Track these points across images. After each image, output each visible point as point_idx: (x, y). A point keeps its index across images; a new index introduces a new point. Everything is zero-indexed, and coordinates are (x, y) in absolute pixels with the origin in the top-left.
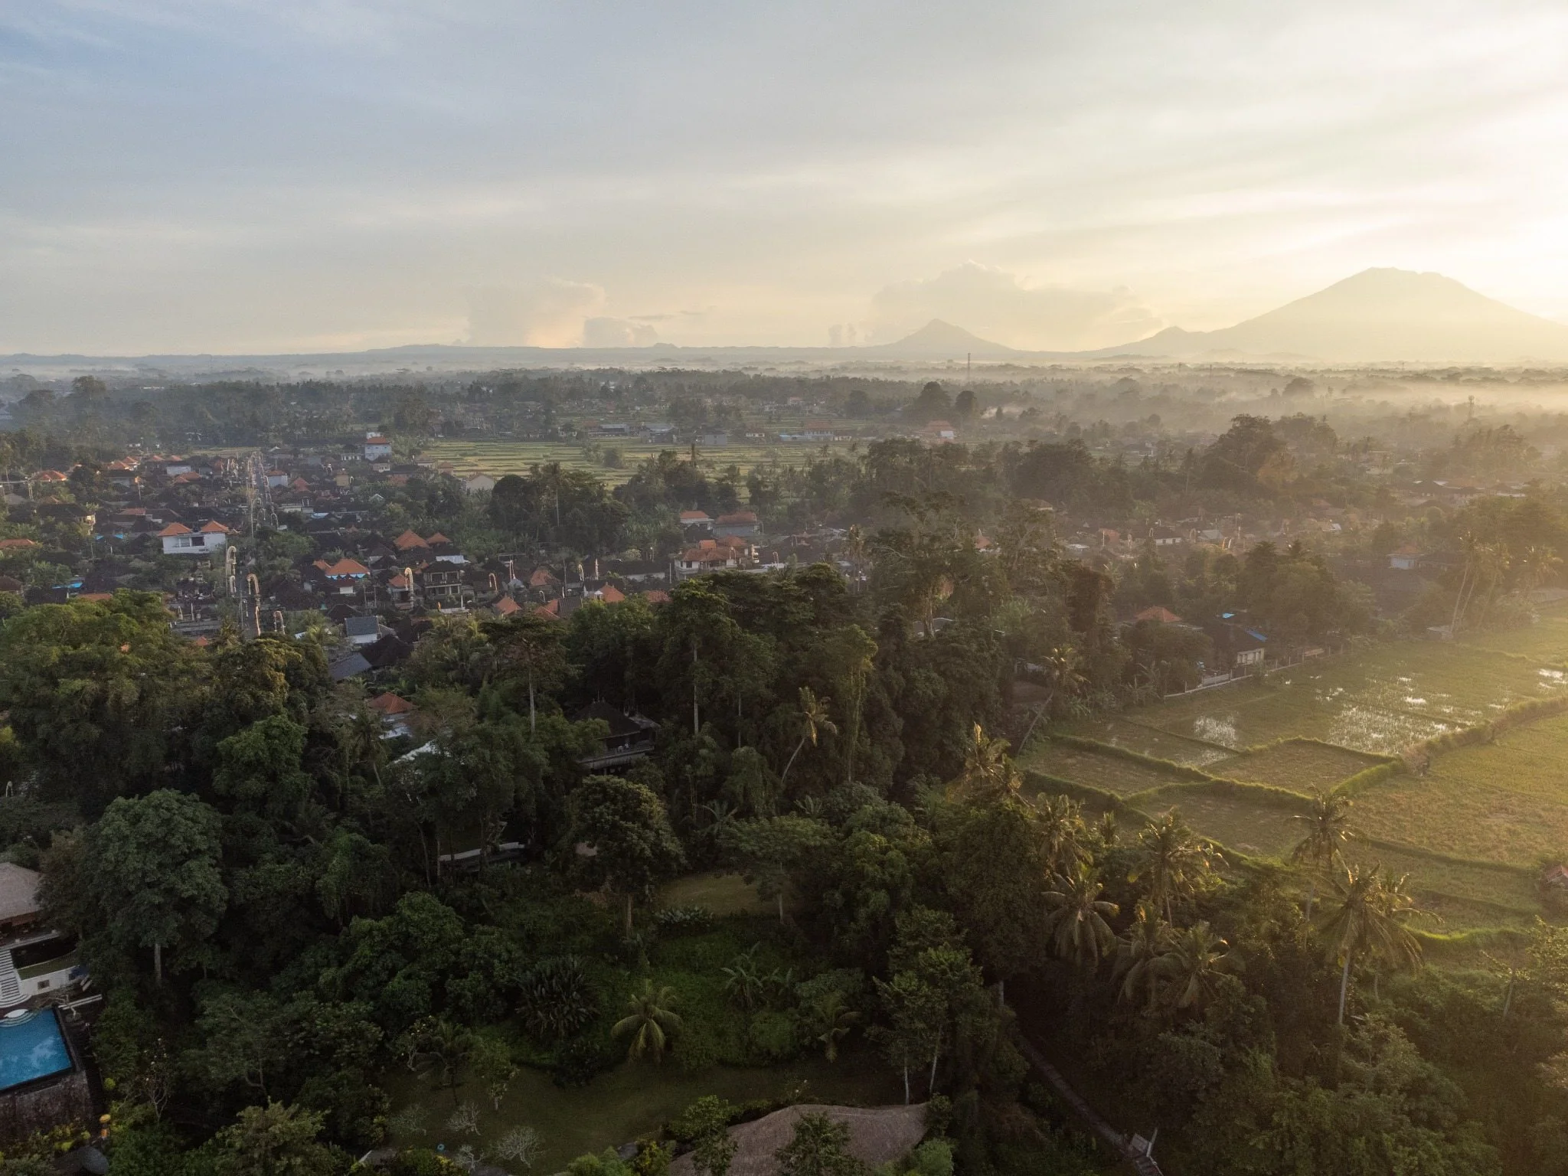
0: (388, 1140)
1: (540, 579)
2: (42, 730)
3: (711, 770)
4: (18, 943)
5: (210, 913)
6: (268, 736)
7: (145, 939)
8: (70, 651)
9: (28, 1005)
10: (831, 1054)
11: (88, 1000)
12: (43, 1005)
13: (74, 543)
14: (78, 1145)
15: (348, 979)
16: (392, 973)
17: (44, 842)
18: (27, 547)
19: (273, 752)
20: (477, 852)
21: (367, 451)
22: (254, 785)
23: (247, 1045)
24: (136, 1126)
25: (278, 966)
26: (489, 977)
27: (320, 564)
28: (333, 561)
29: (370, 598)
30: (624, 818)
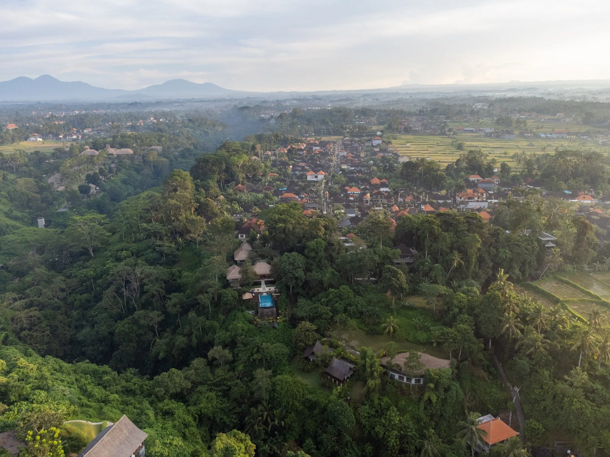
0: (330, 336)
1: (409, 199)
2: (273, 234)
3: (428, 269)
4: (266, 280)
5: (301, 281)
6: (317, 243)
7: (289, 284)
8: (280, 217)
9: (267, 293)
10: (435, 345)
11: (277, 294)
12: (270, 293)
13: (286, 175)
14: (273, 321)
15: (327, 302)
16: (337, 302)
17: (272, 259)
18: (275, 176)
19: (317, 247)
20: (361, 279)
21: (373, 142)
22: (313, 254)
23: (305, 310)
24: (284, 321)
25: (314, 296)
26: (357, 308)
27: (347, 188)
28: (351, 187)
29: (357, 202)
30: (393, 277)
